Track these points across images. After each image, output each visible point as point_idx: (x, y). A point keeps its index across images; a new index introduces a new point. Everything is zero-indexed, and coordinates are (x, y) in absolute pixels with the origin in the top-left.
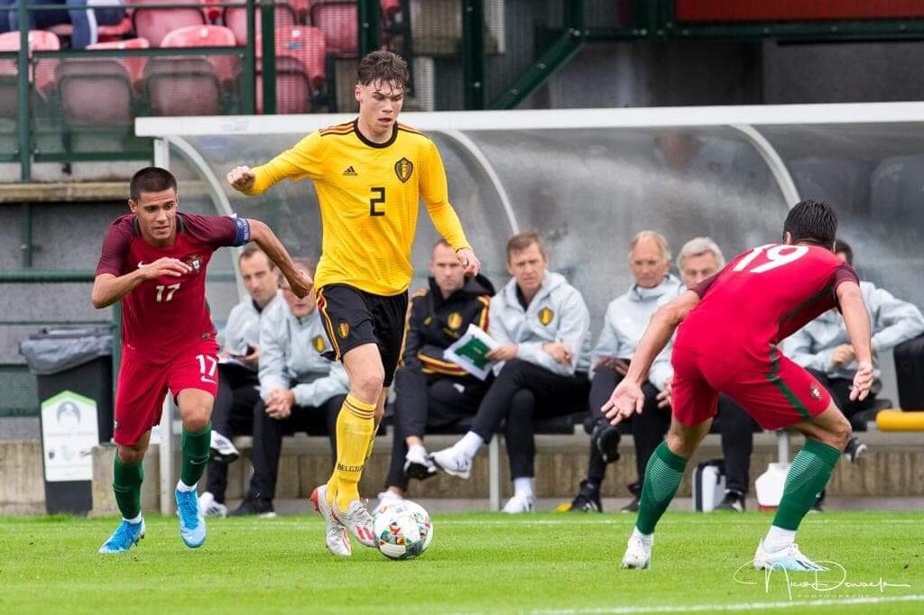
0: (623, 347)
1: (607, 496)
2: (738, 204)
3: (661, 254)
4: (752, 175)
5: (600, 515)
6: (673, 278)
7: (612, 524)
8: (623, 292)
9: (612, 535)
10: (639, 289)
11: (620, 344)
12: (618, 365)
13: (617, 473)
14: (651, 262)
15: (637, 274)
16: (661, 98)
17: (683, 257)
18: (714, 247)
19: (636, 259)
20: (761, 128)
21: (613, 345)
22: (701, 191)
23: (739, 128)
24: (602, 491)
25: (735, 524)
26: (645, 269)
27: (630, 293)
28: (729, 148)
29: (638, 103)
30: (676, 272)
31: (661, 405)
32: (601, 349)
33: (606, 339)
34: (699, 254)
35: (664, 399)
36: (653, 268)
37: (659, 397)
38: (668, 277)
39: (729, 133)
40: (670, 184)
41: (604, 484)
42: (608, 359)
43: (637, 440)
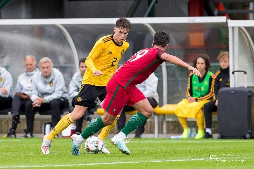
0: (23, 89)
1: (18, 133)
2: (57, 48)
3: (33, 62)
4: (61, 39)
5: (15, 139)
6: (37, 69)
7: (19, 141)
8: (23, 73)
9: (19, 145)
10: (27, 72)
11: (22, 88)
12: (21, 94)
13: (20, 126)
14: (31, 65)
15: (27, 68)
16: (34, 16)
17: (41, 63)
18: (49, 60)
19: (26, 64)
20: (64, 26)
21: (20, 89)
22: (46, 44)
23: (58, 25)
24: (16, 131)
25: (55, 141)
26: (29, 67)
27: (25, 73)
28: (54, 31)
29: (27, 18)
30: (38, 67)
31: (34, 106)
32: (16, 90)
33: (18, 87)
34: (45, 62)
35: (34, 105)
36: (31, 66)
37: (33, 104)
38: (36, 69)
39: (54, 27)
40: (36, 41)
41: (17, 129)
42: (18, 93)
43: (27, 117)
